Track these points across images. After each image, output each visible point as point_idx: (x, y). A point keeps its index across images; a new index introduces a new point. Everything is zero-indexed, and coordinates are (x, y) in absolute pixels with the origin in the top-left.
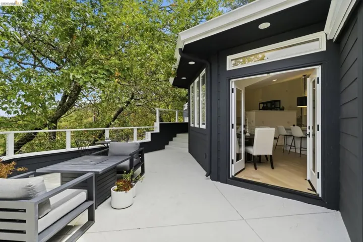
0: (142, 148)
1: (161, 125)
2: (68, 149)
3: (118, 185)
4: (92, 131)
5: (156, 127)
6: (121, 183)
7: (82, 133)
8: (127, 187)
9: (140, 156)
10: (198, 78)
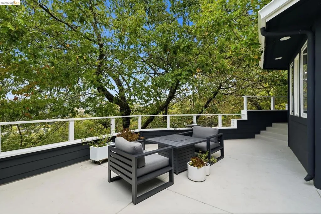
0: (221, 134)
1: (249, 112)
2: (168, 128)
3: (192, 161)
4: (189, 116)
5: (244, 115)
6: (194, 160)
7: (182, 117)
8: (199, 164)
9: (219, 141)
10: (298, 55)
